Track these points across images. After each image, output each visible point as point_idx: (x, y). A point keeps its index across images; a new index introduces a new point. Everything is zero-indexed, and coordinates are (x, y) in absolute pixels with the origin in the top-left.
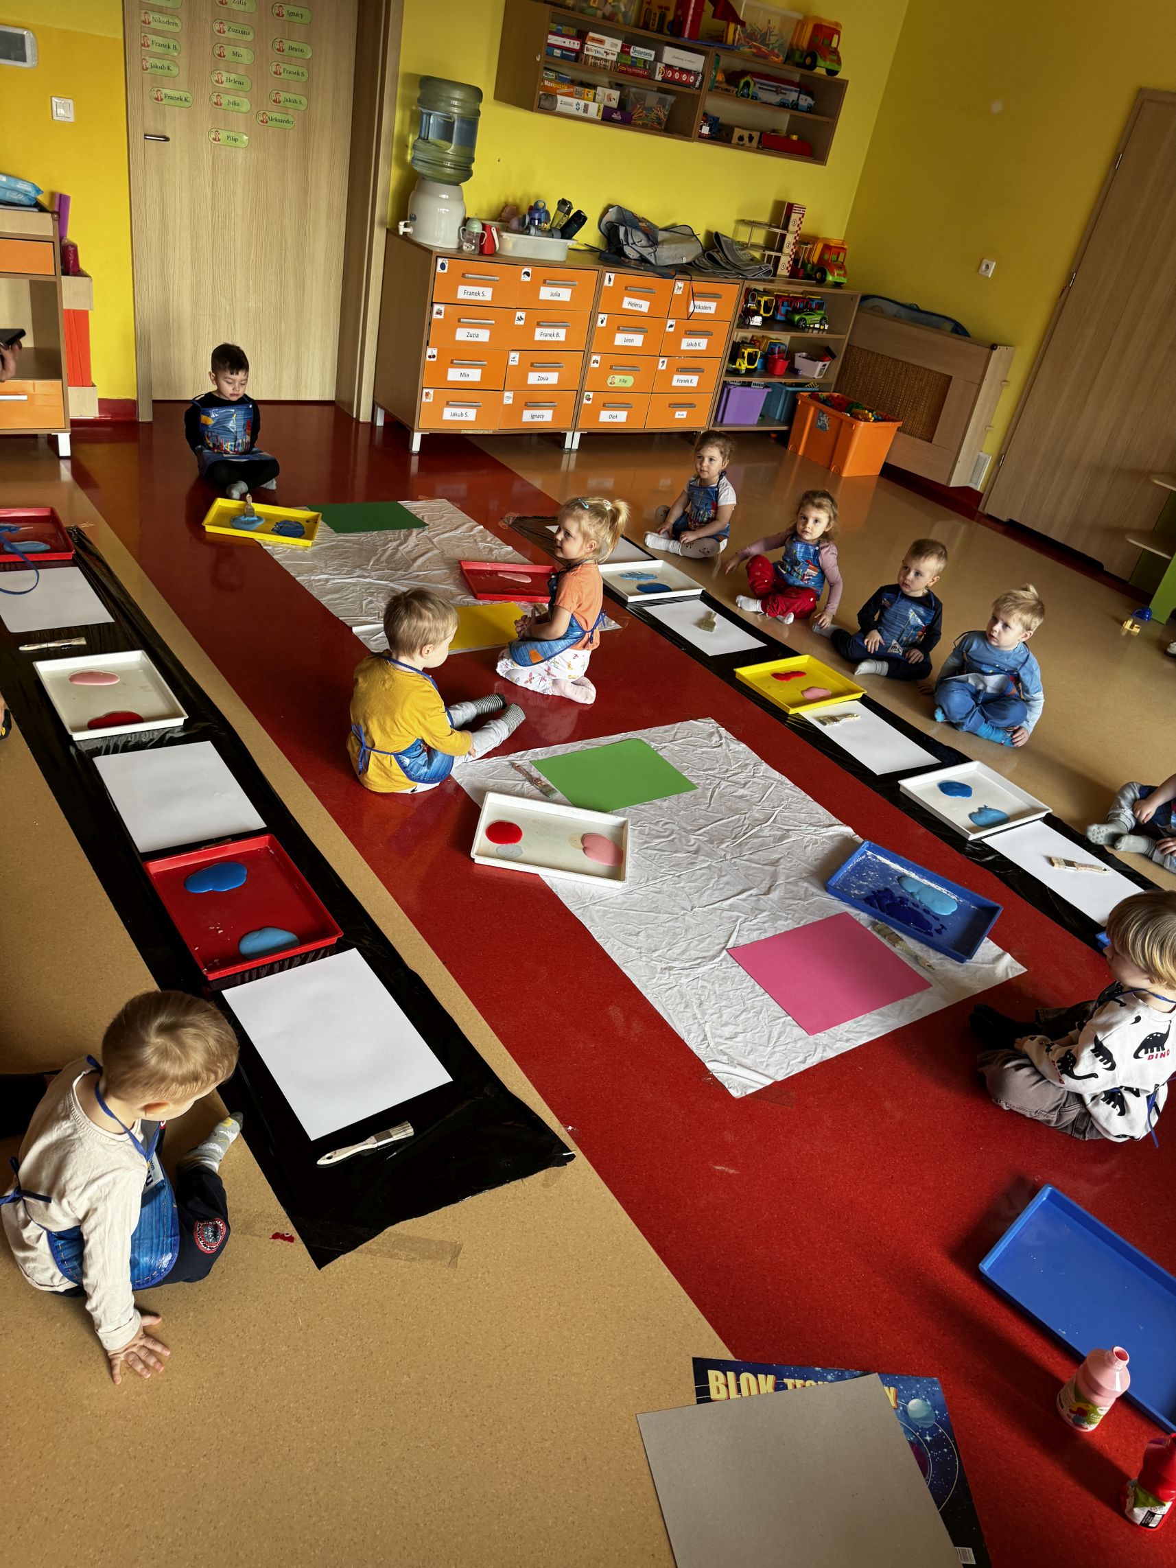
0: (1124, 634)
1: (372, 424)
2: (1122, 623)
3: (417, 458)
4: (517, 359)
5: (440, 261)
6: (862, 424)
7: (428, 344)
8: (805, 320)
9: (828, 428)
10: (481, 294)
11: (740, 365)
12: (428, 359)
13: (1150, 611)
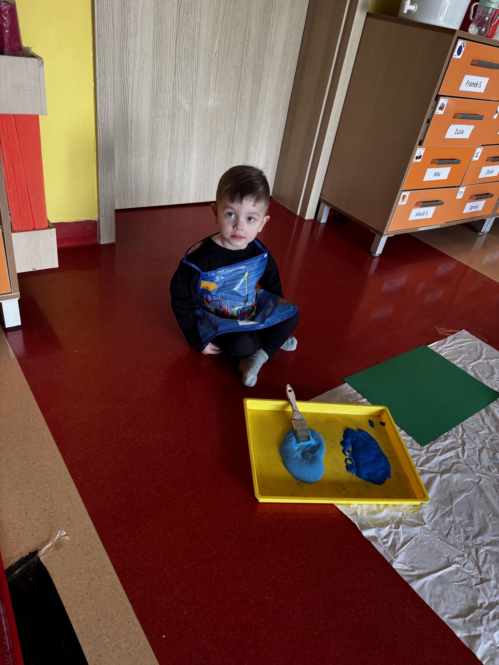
1: (315, 221)
3: (378, 259)
4: (479, 155)
5: (460, 43)
7: (420, 144)
10: (478, 85)
12: (415, 160)
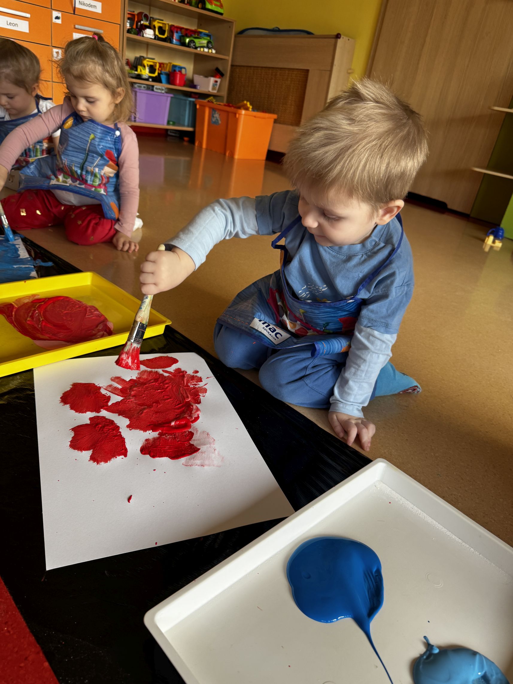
0: (487, 249)
2: (483, 241)
6: (243, 112)
8: (194, 42)
9: (220, 122)
11: (141, 71)
13: (502, 230)
